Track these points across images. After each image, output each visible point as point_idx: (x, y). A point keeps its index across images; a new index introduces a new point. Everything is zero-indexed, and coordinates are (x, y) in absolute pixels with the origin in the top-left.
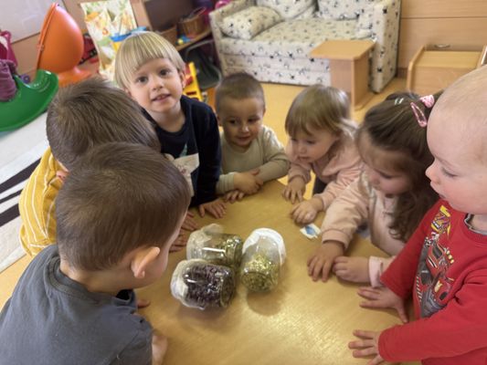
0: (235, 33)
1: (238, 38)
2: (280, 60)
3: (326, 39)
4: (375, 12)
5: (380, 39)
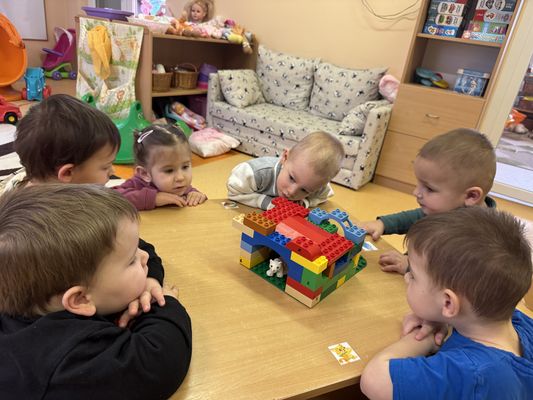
2: (270, 137)
4: (369, 115)
5: (369, 139)
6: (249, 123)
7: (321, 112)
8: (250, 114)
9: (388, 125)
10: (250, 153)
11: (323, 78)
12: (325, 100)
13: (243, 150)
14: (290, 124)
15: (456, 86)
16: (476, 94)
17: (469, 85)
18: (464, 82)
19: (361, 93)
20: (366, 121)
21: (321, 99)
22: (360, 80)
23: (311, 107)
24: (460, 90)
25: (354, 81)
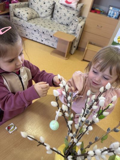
0: (20, 16)
1: (22, 19)
2: (39, 33)
3: (58, 30)
4: (78, 26)
5: (77, 36)
6: (29, 27)
7: (58, 21)
8: (29, 23)
9: (83, 29)
10: (31, 39)
11: (58, 7)
12: (60, 17)
13: (28, 38)
14: (47, 29)
15: (109, 14)
16: (116, 18)
17: (113, 14)
18: (112, 13)
19: (74, 15)
20: (76, 28)
21: (58, 16)
22: (73, 9)
23: (54, 19)
24: (110, 16)
25: (71, 10)
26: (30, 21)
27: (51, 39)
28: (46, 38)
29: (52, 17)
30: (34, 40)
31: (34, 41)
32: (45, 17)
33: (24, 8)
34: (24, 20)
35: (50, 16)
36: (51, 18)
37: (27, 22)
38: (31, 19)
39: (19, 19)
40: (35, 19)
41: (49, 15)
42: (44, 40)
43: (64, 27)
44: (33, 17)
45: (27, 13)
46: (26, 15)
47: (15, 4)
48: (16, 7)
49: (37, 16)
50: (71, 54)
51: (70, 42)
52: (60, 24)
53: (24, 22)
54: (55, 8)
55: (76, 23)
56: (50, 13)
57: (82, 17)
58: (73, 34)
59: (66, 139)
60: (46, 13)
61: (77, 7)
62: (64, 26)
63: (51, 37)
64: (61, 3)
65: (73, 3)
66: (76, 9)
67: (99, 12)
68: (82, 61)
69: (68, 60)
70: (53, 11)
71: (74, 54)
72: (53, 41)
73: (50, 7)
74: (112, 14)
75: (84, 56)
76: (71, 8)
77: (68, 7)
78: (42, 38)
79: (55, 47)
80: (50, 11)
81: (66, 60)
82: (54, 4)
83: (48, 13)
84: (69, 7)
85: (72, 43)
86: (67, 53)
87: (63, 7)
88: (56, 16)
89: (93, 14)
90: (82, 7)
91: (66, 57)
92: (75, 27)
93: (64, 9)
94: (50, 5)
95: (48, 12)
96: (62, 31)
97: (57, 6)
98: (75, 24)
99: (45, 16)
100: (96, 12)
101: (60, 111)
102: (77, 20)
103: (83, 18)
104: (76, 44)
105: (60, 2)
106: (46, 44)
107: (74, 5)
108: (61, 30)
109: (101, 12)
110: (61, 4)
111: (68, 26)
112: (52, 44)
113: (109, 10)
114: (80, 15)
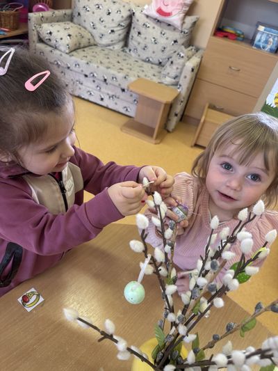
0: (53, 42)
1: (56, 48)
2: (94, 81)
3: (138, 76)
4: (185, 68)
5: (183, 90)
6: (73, 67)
7: (139, 56)
8: (73, 58)
9: (197, 74)
10: (77, 95)
11: (141, 23)
12: (143, 46)
14: (113, 72)
15: (256, 42)
16: (271, 50)
17: (267, 42)
18: (264, 39)
19: (175, 41)
20: (181, 73)
21: (139, 43)
22: (175, 29)
23: (130, 50)
24: (258, 47)
25: (170, 29)
26: (74, 53)
27: (122, 95)
28: (111, 93)
29: (126, 45)
30: (83, 97)
31: (83, 99)
32: (109, 45)
33: (62, 24)
34: (61, 51)
35: (122, 44)
36: (122, 47)
37: (67, 56)
38: (77, 48)
39: (50, 49)
40: (85, 49)
41: (120, 41)
42: (106, 98)
43: (152, 68)
44: (82, 45)
45: (69, 35)
46: (67, 40)
47: (41, 14)
48: (43, 20)
49: (92, 41)
50: (168, 132)
51: (166, 104)
52: (145, 61)
53: (61, 55)
54: (133, 25)
55: (181, 61)
56: (122, 36)
57: (194, 48)
58: (173, 85)
59: (160, 326)
60: (112, 35)
61: (184, 23)
62: (153, 66)
63: (123, 90)
64: (146, 13)
65: (173, 14)
66: (180, 29)
67: (235, 37)
68: (192, 147)
69: (161, 145)
70: (128, 33)
71: (174, 130)
72: (127, 101)
73: (122, 21)
74: (262, 41)
75: (198, 137)
76: (169, 25)
77: (162, 24)
78: (103, 93)
79: (132, 113)
80: (120, 32)
81: (156, 144)
82: (131, 16)
83: (115, 36)
84: (164, 22)
85: (170, 106)
86: (159, 127)
87: (151, 24)
88: (136, 44)
89: (220, 41)
90: (195, 23)
91: (157, 138)
92: (179, 70)
93: (154, 28)
94: (122, 17)
95: (117, 34)
96: (149, 79)
97: (138, 20)
98: (178, 64)
99: (110, 43)
100: (226, 37)
101: (150, 263)
102: (182, 55)
103: (197, 50)
104: (179, 109)
105: (144, 12)
106: (110, 107)
107: (176, 19)
108: (146, 76)
109: (239, 36)
110: (147, 16)
111: (163, 66)
112: (125, 107)
113: (256, 32)
114: (190, 42)
